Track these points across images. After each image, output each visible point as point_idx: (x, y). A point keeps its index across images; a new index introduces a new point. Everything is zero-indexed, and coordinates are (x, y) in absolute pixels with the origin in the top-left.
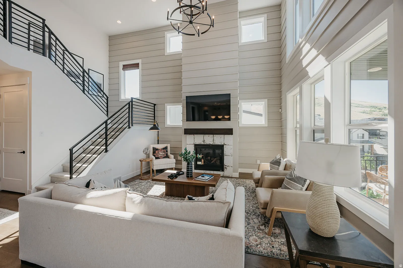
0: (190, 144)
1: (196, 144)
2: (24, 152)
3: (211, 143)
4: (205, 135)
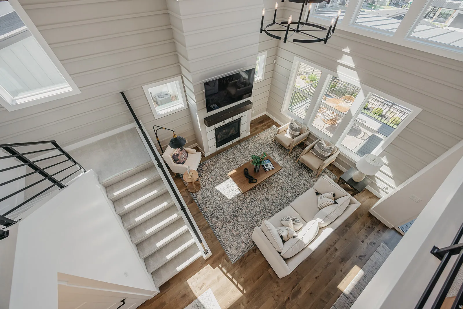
1: (216, 128)
2: (123, 301)
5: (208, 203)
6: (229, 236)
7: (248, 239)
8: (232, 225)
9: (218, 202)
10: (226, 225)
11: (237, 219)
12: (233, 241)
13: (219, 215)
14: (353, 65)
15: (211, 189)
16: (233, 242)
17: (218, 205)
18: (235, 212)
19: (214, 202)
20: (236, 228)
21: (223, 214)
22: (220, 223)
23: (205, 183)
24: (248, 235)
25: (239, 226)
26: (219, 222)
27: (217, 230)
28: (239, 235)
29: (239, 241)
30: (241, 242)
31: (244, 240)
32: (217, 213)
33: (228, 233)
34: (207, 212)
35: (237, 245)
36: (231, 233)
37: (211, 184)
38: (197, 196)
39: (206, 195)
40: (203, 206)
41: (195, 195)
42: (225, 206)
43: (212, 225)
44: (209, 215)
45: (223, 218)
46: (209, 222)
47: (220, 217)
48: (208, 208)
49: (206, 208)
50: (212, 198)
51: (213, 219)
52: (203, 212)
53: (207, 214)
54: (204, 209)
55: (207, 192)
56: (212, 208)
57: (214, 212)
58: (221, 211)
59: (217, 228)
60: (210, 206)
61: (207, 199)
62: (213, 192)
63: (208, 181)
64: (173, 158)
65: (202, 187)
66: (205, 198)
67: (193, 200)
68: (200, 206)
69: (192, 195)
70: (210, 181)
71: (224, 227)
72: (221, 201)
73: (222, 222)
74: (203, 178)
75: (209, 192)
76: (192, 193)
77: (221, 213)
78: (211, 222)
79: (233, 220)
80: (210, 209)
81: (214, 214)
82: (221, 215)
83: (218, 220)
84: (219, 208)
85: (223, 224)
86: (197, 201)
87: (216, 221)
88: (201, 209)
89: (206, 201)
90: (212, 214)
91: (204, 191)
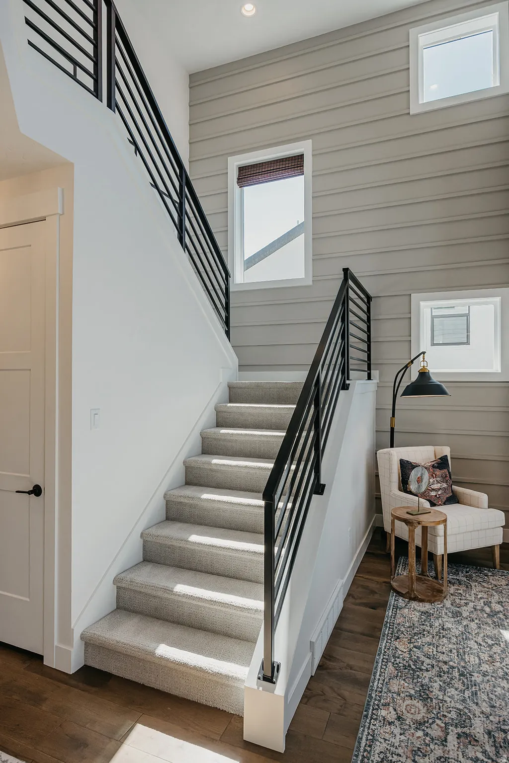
2: (37, 491)
5: (428, 639)
9: (474, 660)
10: (441, 734)
13: (442, 689)
15: (477, 621)
17: (464, 667)
19: (454, 651)
22: (423, 710)
23: (466, 604)
26: (420, 705)
27: (383, 713)
32: (437, 679)
34: (400, 653)
37: (489, 615)
38: (406, 605)
39: (440, 621)
40: (402, 633)
41: (401, 602)
42: (495, 689)
43: (381, 688)
44: (400, 663)
45: (451, 709)
46: (378, 674)
47: (441, 697)
48: (415, 647)
49: (409, 643)
50: (455, 640)
51: (404, 680)
52: (385, 641)
53: (394, 656)
54: (396, 639)
55: (453, 619)
56: (430, 655)
57: (427, 670)
58: (461, 687)
59: (391, 709)
60: (426, 649)
61: (434, 631)
62: (476, 632)
63: (482, 604)
64: (401, 467)
65: (448, 603)
66: (428, 624)
67: (384, 605)
68: (389, 628)
69: (394, 597)
70: (490, 607)
71: (429, 731)
72: (487, 666)
73: (433, 715)
74: (473, 592)
75: (459, 623)
76: (399, 594)
77: (456, 689)
78: (384, 680)
79: (496, 747)
80: (418, 653)
81: (422, 674)
82: (449, 694)
83: (421, 695)
84: (460, 675)
85: (430, 721)
86: (396, 614)
87: (409, 690)
88: (386, 633)
89: (424, 630)
90: (413, 667)
91: (443, 613)
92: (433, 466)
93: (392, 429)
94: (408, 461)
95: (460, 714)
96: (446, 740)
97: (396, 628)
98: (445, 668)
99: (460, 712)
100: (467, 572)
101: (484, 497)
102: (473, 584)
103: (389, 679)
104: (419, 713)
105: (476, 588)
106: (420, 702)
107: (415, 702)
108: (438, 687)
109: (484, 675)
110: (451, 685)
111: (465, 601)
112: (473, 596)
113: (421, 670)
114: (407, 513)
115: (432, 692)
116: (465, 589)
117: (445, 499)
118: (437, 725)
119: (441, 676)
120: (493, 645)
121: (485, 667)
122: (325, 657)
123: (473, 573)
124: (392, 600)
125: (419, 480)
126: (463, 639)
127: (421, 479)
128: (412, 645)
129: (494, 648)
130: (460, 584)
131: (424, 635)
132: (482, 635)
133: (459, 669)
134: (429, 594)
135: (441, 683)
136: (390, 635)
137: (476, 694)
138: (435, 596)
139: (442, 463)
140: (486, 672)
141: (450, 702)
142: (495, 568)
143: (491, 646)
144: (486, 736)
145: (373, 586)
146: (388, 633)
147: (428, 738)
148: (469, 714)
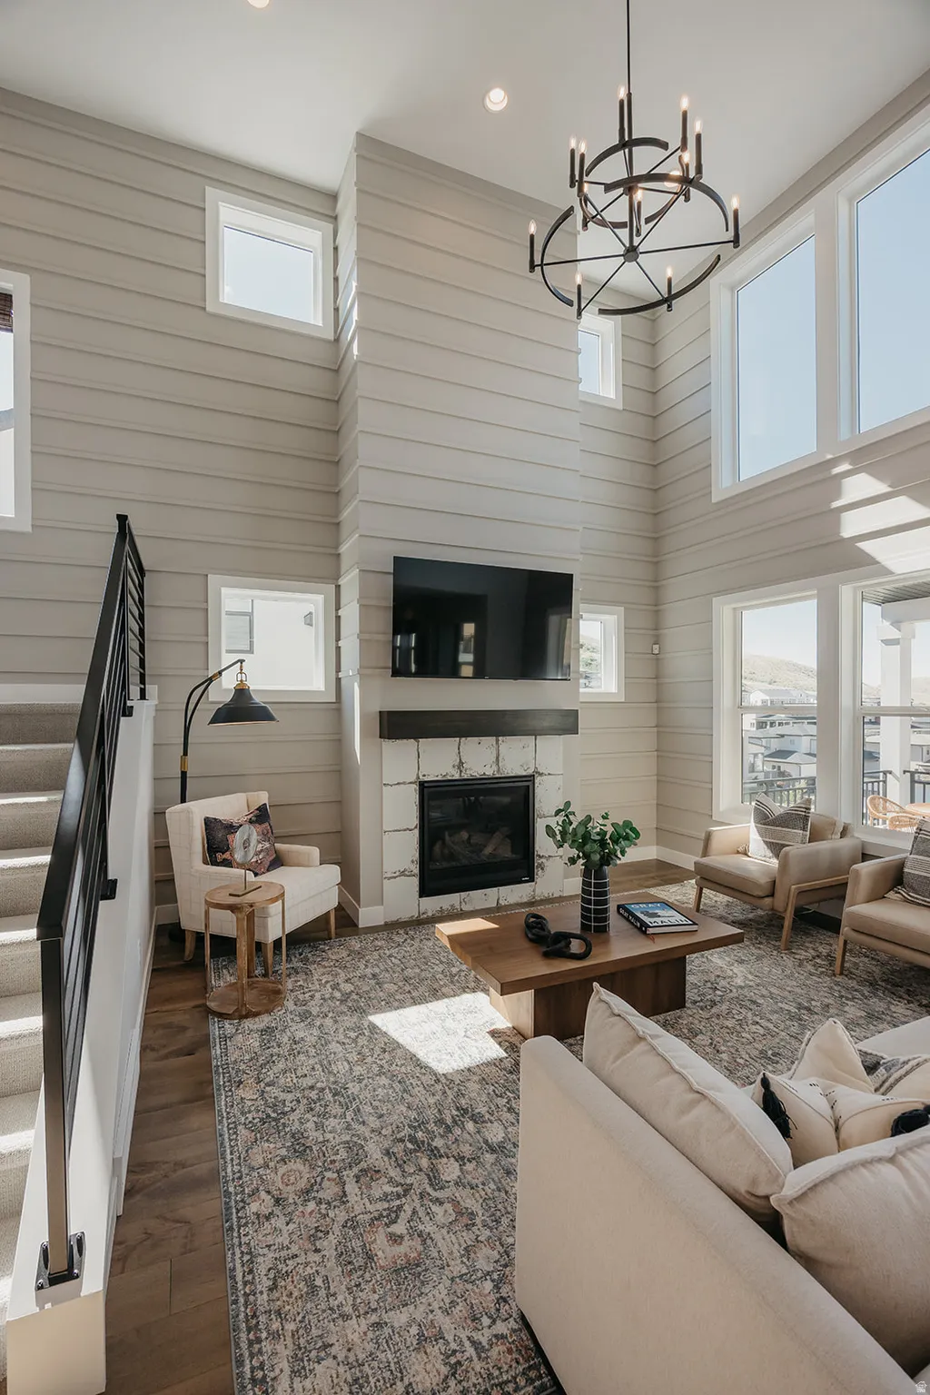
0: (398, 784)
1: (426, 779)
3: (489, 772)
4: (463, 739)
5: (281, 1065)
6: (331, 1263)
7: (486, 1321)
8: (385, 1197)
9: (342, 1067)
10: (337, 1189)
11: (433, 1168)
12: (348, 1309)
13: (319, 1126)
14: (883, 488)
15: (330, 1015)
16: (345, 1317)
17: (335, 1083)
18: (432, 1126)
19: (317, 1066)
20: (404, 1216)
21: (348, 1127)
22: (305, 1169)
23: (312, 997)
24: (488, 1285)
25: (435, 1208)
26: (297, 1165)
27: (254, 1207)
28: (410, 1272)
29: (399, 1318)
30: (414, 1330)
31: (445, 1323)
32: (308, 1116)
33: (329, 1244)
34: (250, 1103)
35: (370, 1347)
36: (356, 1244)
37: (342, 1001)
38: (237, 1030)
39: (289, 1034)
40: (244, 1072)
41: (229, 1027)
42: (377, 1093)
43: (240, 1171)
44: (254, 1119)
45: (338, 1147)
46: (228, 1151)
47: (321, 1139)
48: (268, 1085)
49: (257, 1083)
50: (314, 1051)
51: (268, 1140)
52: (223, 1097)
53: (243, 1113)
54: (238, 1086)
55: (302, 1024)
56: (290, 1087)
57: (293, 1110)
58: (340, 1111)
59: (263, 1194)
60: (282, 1081)
61: (285, 1050)
62: (334, 1028)
63: (330, 990)
64: (206, 830)
65: (290, 1005)
66: (275, 1044)
67: (205, 1042)
68: (224, 1073)
69: (216, 1024)
70: (339, 990)
71: (320, 1195)
72: (359, 1068)
73: (319, 1169)
74: (315, 978)
75: (311, 1025)
76: (222, 1016)
77: (335, 1117)
78: (240, 1156)
79: (400, 1166)
80: (274, 1092)
81: (289, 1119)
82: (329, 1128)
83: (295, 1151)
84: (334, 1095)
85: (319, 1179)
86: (227, 1048)
87: (278, 1152)
88: (222, 1083)
89: (272, 1056)
90: (273, 1115)
91: (289, 1021)
92: (251, 822)
93: (184, 774)
94: (215, 819)
95: (350, 1148)
96: (345, 1194)
97: (233, 1069)
98: (313, 1095)
99: (349, 1146)
100: (301, 954)
101: (315, 852)
102: (312, 967)
103: (247, 1151)
104: (301, 1178)
105: (317, 971)
106: (298, 1160)
107: (291, 1165)
108: (313, 1125)
109: (360, 1081)
110: (327, 1116)
111: (310, 994)
112: (317, 983)
113: (285, 1114)
114: (230, 895)
115: (307, 1138)
116: (304, 977)
117: (268, 863)
118: (329, 1179)
119: (312, 1110)
120: (357, 1037)
121: (358, 1070)
122: (133, 1172)
123: (307, 952)
124: (215, 1029)
125: (246, 844)
126: (322, 1045)
127: (248, 843)
128: (262, 1085)
129: (359, 1040)
130: (298, 973)
131: (274, 1062)
132: (341, 1030)
133: (330, 1088)
134: (265, 1001)
135: (315, 1119)
136: (227, 1084)
137: (359, 1111)
138: (273, 1001)
139: (261, 816)
140: (361, 1075)
141: (334, 1138)
142: (330, 939)
143: (355, 1041)
144: (386, 1159)
145: (178, 1019)
146: (224, 1083)
147: (323, 1206)
148: (359, 1141)
